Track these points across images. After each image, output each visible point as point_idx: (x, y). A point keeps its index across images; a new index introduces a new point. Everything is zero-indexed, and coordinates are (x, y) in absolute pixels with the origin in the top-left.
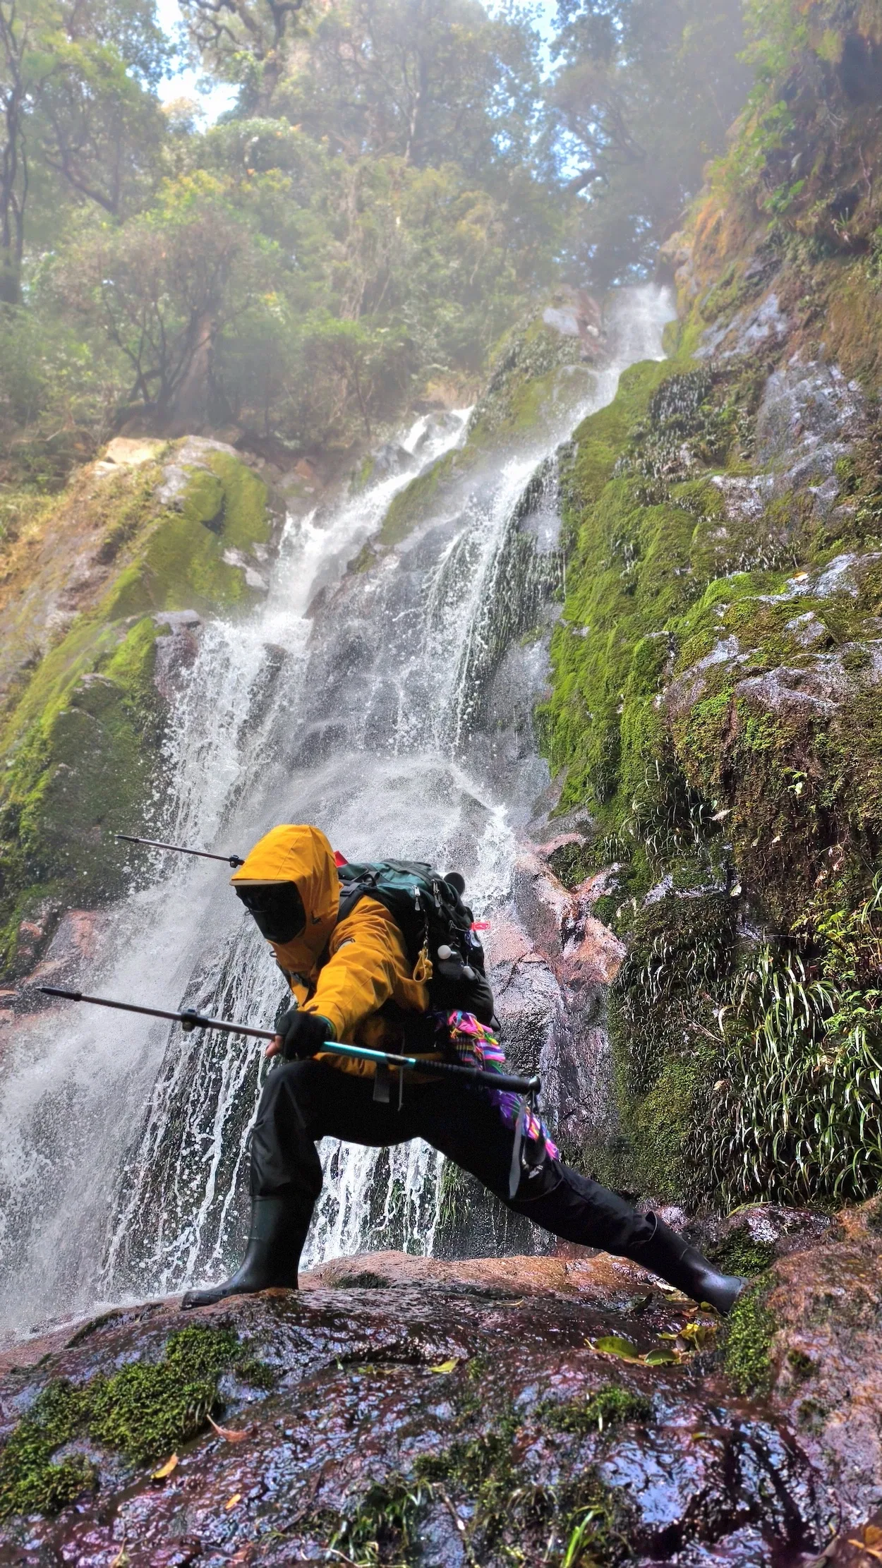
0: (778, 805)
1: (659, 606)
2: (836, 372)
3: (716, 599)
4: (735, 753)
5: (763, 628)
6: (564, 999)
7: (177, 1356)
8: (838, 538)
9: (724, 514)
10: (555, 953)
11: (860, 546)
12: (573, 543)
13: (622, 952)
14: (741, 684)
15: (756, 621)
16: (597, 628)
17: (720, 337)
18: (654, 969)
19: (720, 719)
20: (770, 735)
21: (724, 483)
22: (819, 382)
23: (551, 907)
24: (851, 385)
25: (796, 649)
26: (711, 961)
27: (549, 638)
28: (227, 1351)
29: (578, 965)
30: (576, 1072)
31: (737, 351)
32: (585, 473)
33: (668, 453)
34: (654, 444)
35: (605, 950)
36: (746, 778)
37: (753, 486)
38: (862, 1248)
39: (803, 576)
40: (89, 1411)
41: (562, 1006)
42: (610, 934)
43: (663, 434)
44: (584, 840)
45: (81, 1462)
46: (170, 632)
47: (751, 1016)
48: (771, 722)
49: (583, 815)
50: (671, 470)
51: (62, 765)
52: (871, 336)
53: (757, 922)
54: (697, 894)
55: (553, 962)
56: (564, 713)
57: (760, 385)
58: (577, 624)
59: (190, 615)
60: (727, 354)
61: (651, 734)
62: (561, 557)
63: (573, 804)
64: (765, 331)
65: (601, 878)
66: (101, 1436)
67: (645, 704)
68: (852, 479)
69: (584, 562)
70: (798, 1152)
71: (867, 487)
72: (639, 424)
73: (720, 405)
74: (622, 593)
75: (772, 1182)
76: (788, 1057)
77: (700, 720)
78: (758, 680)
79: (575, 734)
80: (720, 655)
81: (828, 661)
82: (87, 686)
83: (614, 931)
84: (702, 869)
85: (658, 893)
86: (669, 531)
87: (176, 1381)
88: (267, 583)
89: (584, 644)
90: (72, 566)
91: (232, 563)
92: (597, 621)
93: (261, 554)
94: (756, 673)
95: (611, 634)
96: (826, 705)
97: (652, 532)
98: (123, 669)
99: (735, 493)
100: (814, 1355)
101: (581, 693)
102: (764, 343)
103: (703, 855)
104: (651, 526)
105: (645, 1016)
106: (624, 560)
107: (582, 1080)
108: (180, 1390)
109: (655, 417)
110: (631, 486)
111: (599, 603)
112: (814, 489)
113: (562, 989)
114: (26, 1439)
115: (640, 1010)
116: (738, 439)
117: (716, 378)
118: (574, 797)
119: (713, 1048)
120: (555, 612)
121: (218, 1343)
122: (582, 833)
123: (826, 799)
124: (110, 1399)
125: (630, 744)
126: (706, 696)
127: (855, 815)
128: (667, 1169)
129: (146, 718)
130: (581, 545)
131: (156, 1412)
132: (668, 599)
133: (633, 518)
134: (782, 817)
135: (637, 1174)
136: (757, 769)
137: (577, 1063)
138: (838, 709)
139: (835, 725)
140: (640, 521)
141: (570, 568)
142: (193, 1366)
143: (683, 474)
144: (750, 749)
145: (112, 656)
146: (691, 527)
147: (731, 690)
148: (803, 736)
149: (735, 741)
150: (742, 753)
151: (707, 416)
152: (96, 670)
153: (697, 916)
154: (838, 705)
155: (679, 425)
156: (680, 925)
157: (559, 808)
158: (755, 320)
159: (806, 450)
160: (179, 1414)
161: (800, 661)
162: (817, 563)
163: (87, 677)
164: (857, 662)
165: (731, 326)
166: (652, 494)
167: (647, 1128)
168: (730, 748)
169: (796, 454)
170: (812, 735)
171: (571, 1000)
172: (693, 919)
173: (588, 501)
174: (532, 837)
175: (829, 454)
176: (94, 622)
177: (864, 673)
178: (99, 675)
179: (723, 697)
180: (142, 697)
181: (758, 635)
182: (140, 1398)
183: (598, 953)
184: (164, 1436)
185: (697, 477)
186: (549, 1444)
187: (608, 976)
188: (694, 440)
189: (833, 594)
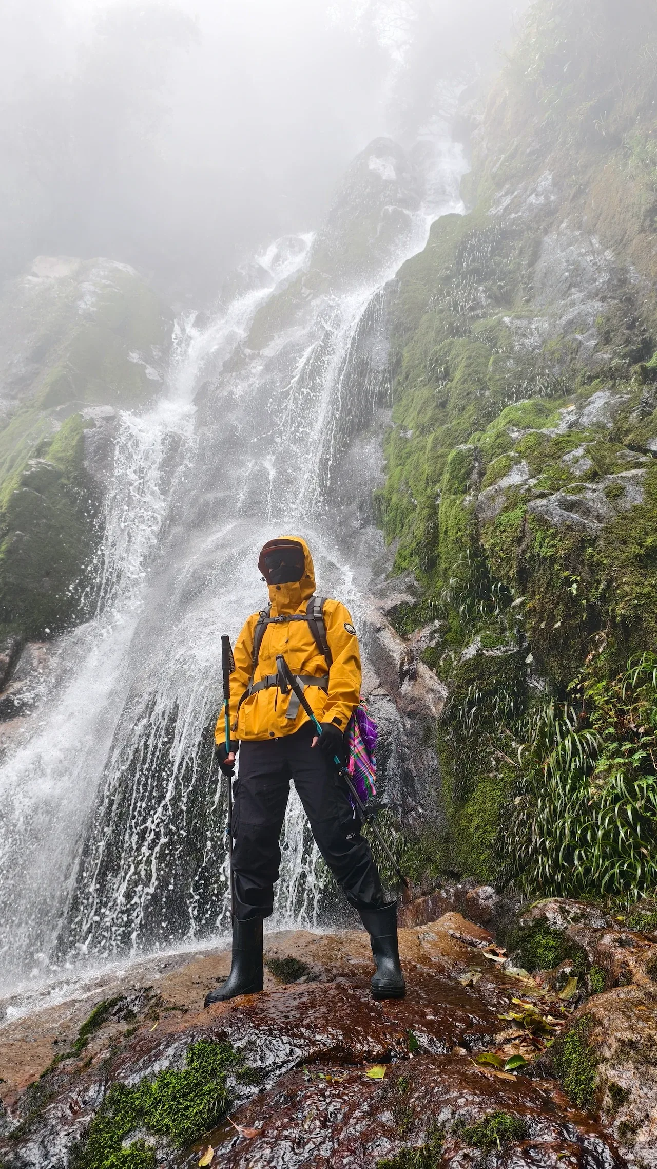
0: (559, 597)
1: (465, 421)
2: (595, 241)
3: (508, 423)
4: (528, 555)
5: (546, 456)
6: (404, 725)
7: (195, 1064)
8: (597, 377)
9: (512, 348)
10: (395, 688)
11: (613, 386)
12: (399, 362)
13: (445, 693)
14: (532, 504)
15: (540, 450)
16: (418, 433)
17: (507, 201)
18: (470, 709)
19: (516, 529)
20: (553, 546)
21: (512, 323)
22: (583, 250)
23: (391, 653)
24: (606, 254)
25: (571, 478)
26: (509, 704)
27: (382, 436)
28: (227, 1060)
29: (413, 700)
30: (413, 781)
31: (520, 214)
32: (407, 306)
33: (469, 294)
34: (458, 286)
35: (432, 690)
36: (535, 574)
37: (533, 326)
38: (645, 994)
39: (572, 408)
40: (142, 1108)
41: (402, 730)
42: (436, 678)
43: (464, 278)
44: (413, 601)
45: (143, 1146)
46: (94, 426)
47: (540, 753)
48: (554, 536)
49: (411, 579)
50: (472, 309)
51: (18, 532)
52: (622, 216)
53: (541, 676)
54: (498, 653)
55: (394, 694)
56: (395, 499)
57: (538, 244)
58: (403, 428)
59: (108, 410)
60: (513, 215)
61: (462, 526)
62: (389, 372)
63: (403, 570)
64: (542, 200)
65: (426, 632)
66: (153, 1127)
67: (458, 502)
68: (608, 332)
69: (407, 377)
70: (576, 858)
71: (618, 340)
72: (447, 268)
73: (507, 256)
74: (437, 407)
75: (558, 877)
76: (568, 787)
77: (502, 528)
78: (544, 502)
79: (404, 516)
80: (514, 478)
81: (594, 491)
82: (33, 470)
83: (438, 675)
84: (501, 633)
85: (470, 652)
86: (471, 361)
87: (197, 1084)
88: (162, 377)
89: (409, 445)
90: (11, 363)
91: (135, 361)
92: (418, 427)
93: (156, 353)
94: (542, 496)
95: (430, 439)
96: (594, 525)
97: (459, 359)
98: (60, 455)
99: (520, 331)
100: (623, 1084)
101: (407, 483)
102: (541, 210)
103: (502, 621)
104: (458, 355)
105: (464, 744)
106: (437, 380)
107: (418, 786)
108: (201, 1090)
109: (459, 263)
110: (442, 320)
111: (419, 412)
112: (579, 337)
113: (401, 717)
114: (103, 1129)
115: (461, 739)
116: (521, 286)
117: (506, 234)
118: (404, 565)
119: (513, 772)
120: (386, 416)
121: (221, 1053)
122: (411, 595)
123: (593, 596)
124: (155, 1098)
125: (446, 531)
126: (506, 509)
127: (613, 610)
128: (482, 857)
129: (79, 493)
130: (404, 364)
131: (187, 1108)
132: (471, 416)
133: (444, 347)
134: (561, 607)
135: (461, 858)
136: (544, 570)
137: (414, 773)
138: (602, 529)
139: (601, 542)
140: (450, 350)
141: (396, 380)
142: (207, 1072)
143: (479, 312)
144: (539, 554)
145: (49, 444)
146: (487, 358)
147: (524, 508)
148: (578, 549)
149: (527, 547)
150: (532, 556)
151: (498, 265)
152: (38, 456)
153: (499, 671)
154: (602, 525)
155: (476, 271)
156: (486, 676)
157: (393, 572)
158: (534, 191)
159: (573, 304)
160: (203, 1109)
161: (574, 489)
162: (581, 396)
163: (32, 462)
164: (615, 492)
165: (516, 193)
166: (458, 327)
167: (467, 828)
168: (524, 552)
169: (565, 305)
170: (584, 548)
171: (408, 726)
172: (496, 672)
173: (409, 329)
174: (373, 594)
175: (590, 310)
176: (31, 410)
177: (620, 501)
178: (41, 460)
179: (518, 512)
180: (75, 477)
181: (543, 461)
182: (176, 1098)
183: (427, 692)
184: (195, 1125)
185: (491, 315)
186: (466, 1156)
187: (436, 711)
188: (488, 283)
189: (594, 424)
